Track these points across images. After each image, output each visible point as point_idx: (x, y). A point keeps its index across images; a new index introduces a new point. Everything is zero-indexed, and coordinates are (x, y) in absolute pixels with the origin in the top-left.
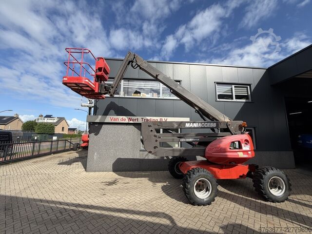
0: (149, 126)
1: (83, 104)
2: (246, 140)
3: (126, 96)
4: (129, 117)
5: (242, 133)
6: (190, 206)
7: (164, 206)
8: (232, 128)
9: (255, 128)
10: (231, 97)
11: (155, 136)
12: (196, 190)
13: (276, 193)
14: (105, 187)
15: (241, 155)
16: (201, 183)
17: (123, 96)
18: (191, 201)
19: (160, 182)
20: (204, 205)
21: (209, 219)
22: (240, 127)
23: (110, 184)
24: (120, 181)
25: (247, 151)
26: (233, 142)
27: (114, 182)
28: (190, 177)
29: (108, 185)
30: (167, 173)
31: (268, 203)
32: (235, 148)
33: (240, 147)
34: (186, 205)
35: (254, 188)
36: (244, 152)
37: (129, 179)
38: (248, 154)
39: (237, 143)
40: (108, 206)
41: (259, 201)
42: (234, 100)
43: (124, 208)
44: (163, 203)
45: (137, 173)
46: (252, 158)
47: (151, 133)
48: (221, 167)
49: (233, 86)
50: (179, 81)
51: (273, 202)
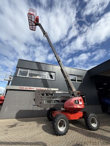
0: (39, 92)
2: (80, 100)
3: (30, 77)
4: (29, 87)
5: (79, 97)
6: (55, 137)
7: (42, 138)
8: (75, 94)
9: (85, 94)
10: (75, 80)
11: (41, 97)
12: (59, 126)
13: (94, 125)
14: (8, 129)
15: (79, 107)
16: (61, 122)
17: (28, 77)
18: (56, 133)
19: (41, 123)
20: (62, 135)
22: (78, 94)
23: (12, 126)
24: (19, 124)
25: (81, 105)
26: (75, 101)
27: (15, 125)
28: (56, 119)
29: (11, 127)
30: (46, 118)
31: (91, 131)
32: (76, 103)
33: (78, 103)
34: (54, 136)
35: (85, 124)
36: (80, 105)
37: (24, 123)
38: (81, 106)
39: (77, 101)
41: (88, 130)
42: (77, 82)
43: (18, 141)
44: (41, 136)
45: (29, 119)
46: (84, 108)
47: (39, 96)
48: (71, 113)
49: (76, 76)
50: (55, 72)
51: (93, 130)
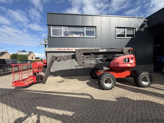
0: (79, 52)
1: (41, 43)
2: (132, 58)
3: (65, 36)
4: (68, 48)
5: (130, 54)
6: (101, 91)
7: (89, 91)
8: (125, 52)
9: (135, 53)
10: (124, 36)
11: (83, 57)
12: (105, 83)
13: (144, 83)
14: (58, 83)
15: (129, 65)
16: (107, 79)
17: (64, 36)
18: (102, 88)
19: (86, 80)
20: (108, 90)
21: (111, 95)
22: (129, 51)
23: (60, 82)
24: (65, 81)
25: (132, 63)
26: (125, 59)
27: (62, 81)
28: (102, 77)
29: (60, 83)
30: (90, 77)
31: (140, 88)
32: (126, 62)
33: (129, 61)
34: (100, 90)
35: (134, 81)
36: (130, 64)
37: (70, 80)
38: (132, 65)
39: (127, 59)
40: (61, 91)
41: (136, 87)
42: (126, 37)
43: (69, 92)
44: (88, 89)
45: (73, 77)
46: (134, 67)
47: (81, 55)
48: (117, 72)
49: (126, 29)
50: (95, 27)
51: (143, 87)
